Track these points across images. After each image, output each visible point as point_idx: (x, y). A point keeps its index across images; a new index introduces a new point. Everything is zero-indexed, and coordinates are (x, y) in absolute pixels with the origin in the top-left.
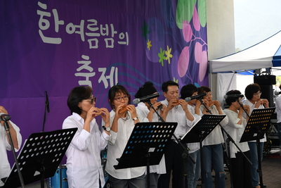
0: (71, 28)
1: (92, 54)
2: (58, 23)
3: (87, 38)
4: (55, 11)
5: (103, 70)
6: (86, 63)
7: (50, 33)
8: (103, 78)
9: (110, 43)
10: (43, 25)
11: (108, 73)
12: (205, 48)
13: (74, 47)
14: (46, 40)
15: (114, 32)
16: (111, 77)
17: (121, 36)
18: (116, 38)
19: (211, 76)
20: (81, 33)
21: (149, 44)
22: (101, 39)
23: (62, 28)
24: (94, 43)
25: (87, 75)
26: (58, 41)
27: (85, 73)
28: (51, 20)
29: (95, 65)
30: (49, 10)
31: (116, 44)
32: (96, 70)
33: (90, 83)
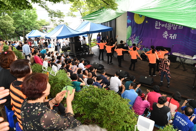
0: (163, 25)
2: (160, 24)
3: (167, 27)
5: (171, 35)
6: (166, 33)
8: (171, 37)
9: (175, 28)
10: (156, 25)
11: (173, 35)
14: (156, 28)
16: (174, 37)
17: (180, 26)
22: (172, 28)
23: (161, 26)
24: (169, 28)
26: (159, 28)
27: (165, 35)
28: (158, 24)
29: (169, 33)
30: (158, 22)
31: (177, 28)
33: (166, 37)
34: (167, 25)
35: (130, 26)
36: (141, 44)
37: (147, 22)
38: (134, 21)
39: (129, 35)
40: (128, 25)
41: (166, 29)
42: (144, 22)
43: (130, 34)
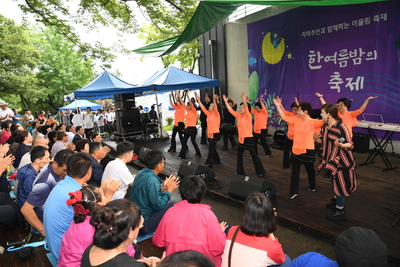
0: (327, 59)
2: (320, 57)
3: (338, 62)
4: (319, 53)
5: (351, 79)
6: (337, 76)
7: (315, 64)
8: (350, 85)
9: (357, 61)
10: (312, 60)
11: (354, 81)
13: (329, 68)
14: (312, 68)
15: (361, 53)
16: (357, 83)
17: (370, 54)
18: (364, 56)
20: (334, 60)
22: (350, 61)
23: (322, 60)
24: (343, 64)
25: (337, 83)
26: (319, 67)
27: (336, 81)
28: (316, 58)
29: (343, 77)
30: (316, 53)
31: (363, 61)
32: (344, 79)
33: (339, 88)
34: (338, 57)
35: (255, 73)
37: (290, 56)
38: (262, 58)
40: (251, 70)
41: (336, 68)
42: (284, 56)
43: (256, 92)
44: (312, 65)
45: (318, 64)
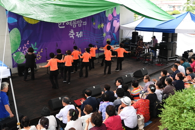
0: (67, 23)
1: (74, 29)
5: (78, 33)
6: (72, 31)
8: (77, 35)
9: (80, 25)
11: (79, 33)
12: (118, 21)
13: (69, 28)
14: (60, 27)
15: (81, 22)
16: (80, 34)
17: (84, 23)
18: (82, 23)
19: (120, 30)
20: (71, 24)
21: (94, 24)
22: (77, 25)
23: (65, 24)
24: (75, 26)
25: (72, 35)
26: (64, 27)
27: (72, 34)
29: (75, 32)
31: (82, 25)
32: (75, 33)
33: (73, 37)
36: (41, 54)
39: (16, 45)
40: (11, 27)
44: (60, 26)
45: (63, 26)
